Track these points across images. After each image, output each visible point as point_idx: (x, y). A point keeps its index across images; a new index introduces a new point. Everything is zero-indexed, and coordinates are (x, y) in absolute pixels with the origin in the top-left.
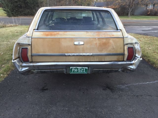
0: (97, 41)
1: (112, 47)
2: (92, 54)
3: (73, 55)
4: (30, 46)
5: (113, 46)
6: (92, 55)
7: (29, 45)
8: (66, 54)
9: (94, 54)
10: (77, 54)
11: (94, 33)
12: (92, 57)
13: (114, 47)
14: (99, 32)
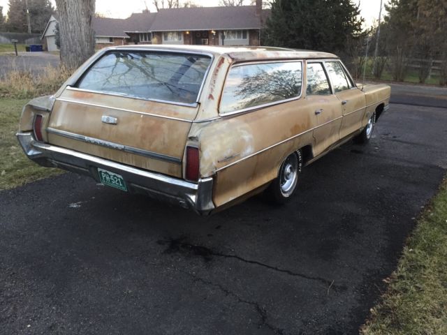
0: (141, 120)
1: (162, 140)
2: (123, 147)
3: (95, 143)
4: (48, 114)
5: (164, 139)
6: (123, 150)
7: (48, 111)
8: (86, 138)
9: (127, 147)
10: (102, 141)
11: (145, 104)
12: (124, 155)
13: (167, 141)
14: (154, 103)
